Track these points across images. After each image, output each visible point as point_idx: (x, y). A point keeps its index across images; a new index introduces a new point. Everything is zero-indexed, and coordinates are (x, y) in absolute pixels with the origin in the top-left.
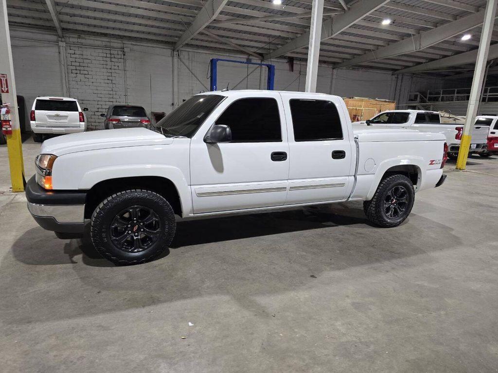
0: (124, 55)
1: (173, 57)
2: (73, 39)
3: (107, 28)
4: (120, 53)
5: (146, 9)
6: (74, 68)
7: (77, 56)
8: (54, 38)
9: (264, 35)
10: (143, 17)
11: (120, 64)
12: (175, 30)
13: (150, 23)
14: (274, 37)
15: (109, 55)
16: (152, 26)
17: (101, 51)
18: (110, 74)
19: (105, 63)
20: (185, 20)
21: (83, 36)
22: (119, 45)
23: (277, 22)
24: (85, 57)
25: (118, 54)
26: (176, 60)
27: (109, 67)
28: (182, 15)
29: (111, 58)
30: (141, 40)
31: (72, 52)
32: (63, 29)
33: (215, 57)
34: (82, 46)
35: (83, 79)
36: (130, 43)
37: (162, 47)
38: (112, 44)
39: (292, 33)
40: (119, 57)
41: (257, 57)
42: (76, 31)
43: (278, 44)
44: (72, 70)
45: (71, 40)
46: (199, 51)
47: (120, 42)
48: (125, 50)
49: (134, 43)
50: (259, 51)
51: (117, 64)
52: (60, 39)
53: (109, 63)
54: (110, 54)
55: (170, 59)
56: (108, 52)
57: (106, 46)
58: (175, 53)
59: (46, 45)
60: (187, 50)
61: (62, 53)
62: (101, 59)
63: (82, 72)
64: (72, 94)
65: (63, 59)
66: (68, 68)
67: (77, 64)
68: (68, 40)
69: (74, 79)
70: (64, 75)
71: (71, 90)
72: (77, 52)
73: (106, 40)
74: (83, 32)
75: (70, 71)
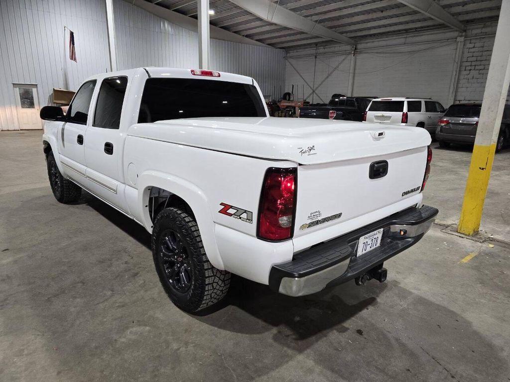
6: (469, 64)
7: (476, 49)
8: (456, 34)
31: (472, 46)
35: (476, 76)
42: (481, 20)
44: (466, 66)
45: (475, 32)
52: (460, 34)
59: (444, 44)
61: (458, 49)
63: (477, 67)
64: (459, 94)
65: (457, 56)
66: (461, 66)
67: (474, 59)
68: (469, 33)
69: (466, 77)
70: (454, 73)
71: (460, 90)
72: (477, 45)
74: (491, 19)
75: (463, 68)
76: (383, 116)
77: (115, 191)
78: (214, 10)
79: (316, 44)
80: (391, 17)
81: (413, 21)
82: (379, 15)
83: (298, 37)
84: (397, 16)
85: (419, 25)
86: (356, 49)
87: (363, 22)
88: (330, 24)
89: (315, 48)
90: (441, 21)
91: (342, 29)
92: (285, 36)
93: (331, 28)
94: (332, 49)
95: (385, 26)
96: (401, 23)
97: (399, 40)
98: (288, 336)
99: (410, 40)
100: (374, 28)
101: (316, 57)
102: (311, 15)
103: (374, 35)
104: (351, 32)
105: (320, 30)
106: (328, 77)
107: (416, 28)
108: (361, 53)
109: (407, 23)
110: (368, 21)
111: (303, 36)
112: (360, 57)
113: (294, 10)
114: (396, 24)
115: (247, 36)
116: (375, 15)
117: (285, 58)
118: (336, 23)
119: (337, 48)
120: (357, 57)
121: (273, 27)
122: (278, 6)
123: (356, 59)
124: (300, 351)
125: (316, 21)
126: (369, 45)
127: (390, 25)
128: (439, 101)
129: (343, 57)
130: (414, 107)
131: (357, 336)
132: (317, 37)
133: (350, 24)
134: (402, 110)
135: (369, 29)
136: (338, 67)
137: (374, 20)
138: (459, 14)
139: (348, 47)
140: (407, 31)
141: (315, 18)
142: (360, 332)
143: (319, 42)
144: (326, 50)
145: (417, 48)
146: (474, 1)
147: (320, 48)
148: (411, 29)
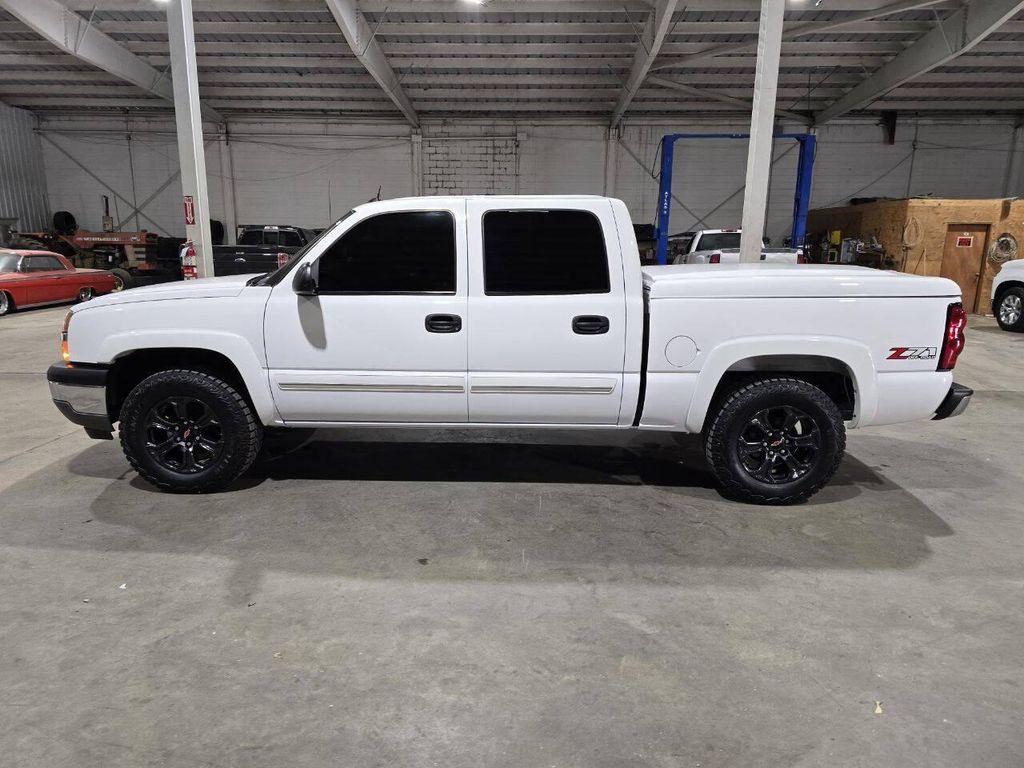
0: (517, 146)
1: (607, 139)
2: (434, 128)
3: (487, 101)
4: (510, 143)
5: (541, 56)
6: (433, 178)
7: (439, 157)
8: (406, 129)
9: (802, 70)
10: (540, 72)
11: (507, 165)
12: (606, 87)
13: (554, 80)
14: (826, 70)
15: (490, 151)
16: (562, 87)
17: (478, 144)
18: (491, 185)
19: (484, 164)
20: (616, 64)
21: (450, 120)
22: (510, 130)
23: (824, 38)
24: (451, 157)
25: (507, 147)
26: (612, 144)
27: (489, 171)
28: (610, 56)
29: (495, 154)
30: (549, 114)
31: (432, 150)
32: (420, 113)
33: (671, 132)
34: (447, 138)
36: (529, 122)
37: (589, 123)
38: (498, 130)
39: (871, 55)
40: (508, 151)
41: (796, 120)
42: (439, 113)
43: (844, 86)
44: (430, 182)
45: (433, 130)
46: (662, 122)
47: (511, 123)
48: (520, 137)
49: (537, 123)
50: (798, 107)
51: (503, 165)
52: (414, 131)
53: (491, 164)
54: (494, 147)
55: (603, 145)
56: (490, 144)
57: (486, 134)
58: (613, 132)
59: (392, 143)
60: (639, 123)
61: (415, 153)
62: (478, 157)
63: (446, 184)
65: (416, 164)
66: (423, 180)
67: (439, 171)
68: (426, 130)
72: (441, 150)
73: (488, 122)
74: (451, 113)
75: (427, 184)
77: (609, 390)
79: (125, 111)
80: (310, 86)
84: (321, 86)
86: (227, 133)
87: (254, 85)
89: (124, 119)
90: (401, 107)
96: (322, 99)
97: (315, 126)
99: (333, 129)
101: (130, 139)
102: (148, 54)
104: (220, 98)
105: (165, 86)
106: (169, 182)
107: (341, 111)
108: (238, 140)
109: (332, 99)
110: (266, 85)
112: (237, 147)
116: (283, 78)
117: (38, 131)
120: (235, 149)
123: (231, 152)
125: (160, 68)
126: (254, 128)
133: (224, 85)
135: (261, 99)
137: (277, 85)
138: (415, 99)
139: (210, 127)
143: (136, 108)
144: (153, 126)
145: (349, 144)
146: (441, 86)
147: (135, 119)
148: (332, 110)
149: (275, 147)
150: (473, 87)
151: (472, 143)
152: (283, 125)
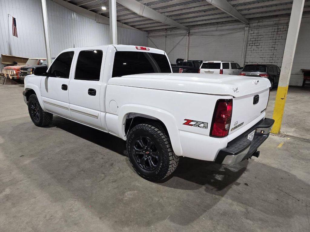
2: (254, 24)
3: (275, 11)
6: (251, 42)
7: (255, 34)
8: (244, 25)
15: (276, 30)
17: (271, 28)
18: (274, 43)
19: (272, 36)
21: (261, 20)
24: (259, 34)
25: (283, 28)
27: (274, 38)
29: (278, 32)
31: (252, 32)
34: (259, 27)
35: (256, 49)
38: (281, 22)
40: (284, 30)
42: (257, 18)
45: (254, 25)
47: (287, 19)
51: (281, 36)
52: (246, 26)
53: (275, 35)
54: (278, 29)
56: (276, 28)
57: (275, 24)
59: (238, 31)
61: (246, 34)
62: (270, 33)
63: (255, 44)
64: (246, 59)
65: (245, 38)
66: (247, 43)
67: (254, 40)
68: (251, 25)
69: (250, 49)
70: (244, 47)
71: (247, 56)
72: (256, 32)
73: (277, 19)
74: (262, 18)
75: (249, 45)
76: (209, 71)
77: (97, 117)
78: (106, 7)
79: (166, 29)
80: (209, 15)
81: (221, 18)
82: (203, 13)
83: (156, 25)
84: (213, 15)
85: (224, 20)
86: (189, 33)
87: (194, 17)
88: (174, 18)
89: (165, 32)
90: (237, 18)
91: (181, 21)
92: (148, 24)
93: (175, 20)
94: (176, 32)
95: (205, 20)
96: (215, 19)
97: (213, 28)
98: (212, 189)
99: (219, 28)
100: (200, 21)
101: (166, 37)
102: (165, 13)
103: (199, 25)
104: (186, 23)
105: (169, 21)
106: (173, 49)
107: (223, 22)
108: (192, 35)
109: (218, 18)
110: (197, 17)
111: (159, 24)
112: (191, 37)
113: (155, 9)
114: (212, 19)
115: (125, 23)
116: (201, 14)
117: (148, 37)
118: (178, 17)
119: (178, 32)
120: (190, 38)
121: (141, 19)
122: (146, 6)
124: (222, 195)
125: (167, 16)
126: (197, 31)
127: (209, 20)
128: (238, 63)
129: (182, 37)
130: (226, 66)
131: (246, 186)
132: (167, 25)
133: (186, 19)
134: (219, 68)
135: (197, 21)
136: (179, 43)
137: (200, 16)
138: (246, 15)
139: (185, 32)
140: (217, 23)
141: (167, 14)
142: (246, 184)
143: (168, 28)
144: (172, 33)
145: (223, 33)
146: (254, 8)
147: (168, 31)
148: (219, 22)
149: (201, 36)
150: (267, 6)
151: (268, 28)
152: (204, 29)
